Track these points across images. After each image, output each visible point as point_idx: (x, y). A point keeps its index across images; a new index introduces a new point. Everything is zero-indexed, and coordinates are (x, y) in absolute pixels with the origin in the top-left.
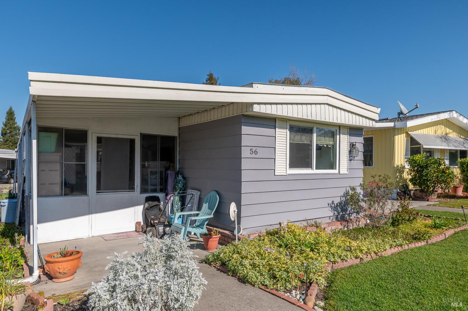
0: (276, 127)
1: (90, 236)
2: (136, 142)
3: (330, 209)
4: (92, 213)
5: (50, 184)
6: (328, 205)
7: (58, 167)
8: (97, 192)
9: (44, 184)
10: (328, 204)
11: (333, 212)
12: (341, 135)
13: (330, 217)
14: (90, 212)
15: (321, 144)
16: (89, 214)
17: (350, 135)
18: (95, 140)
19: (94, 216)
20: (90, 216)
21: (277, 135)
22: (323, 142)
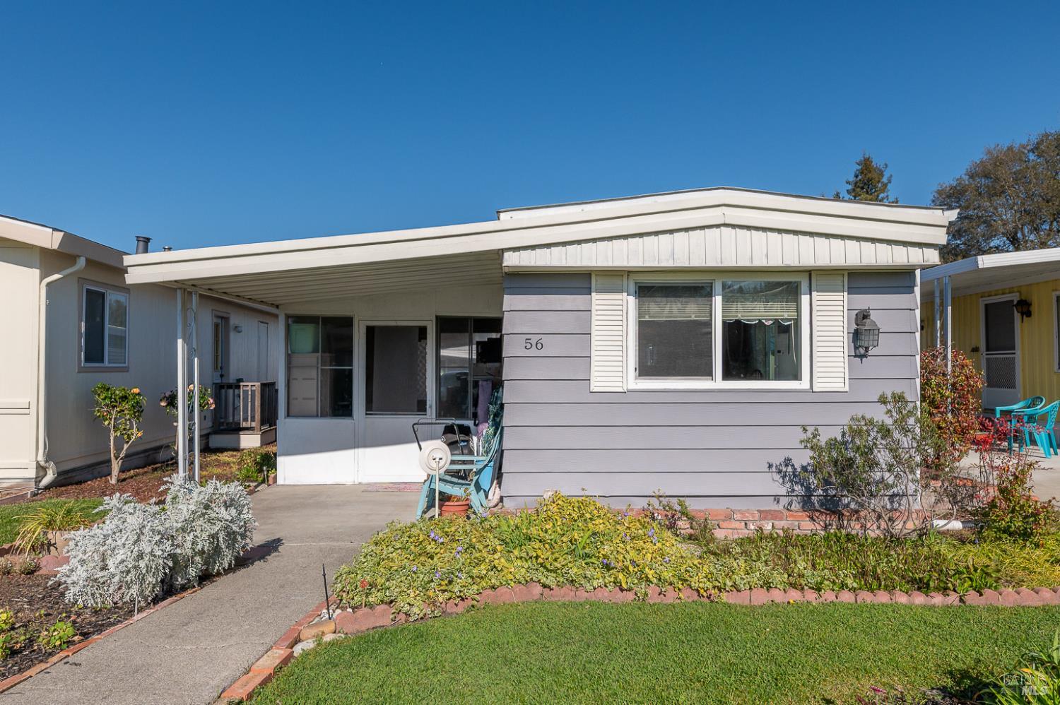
0: (593, 289)
1: (356, 482)
2: (429, 331)
3: (777, 477)
4: (358, 447)
5: (304, 399)
6: (770, 466)
7: (313, 373)
8: (367, 414)
9: (297, 399)
10: (768, 465)
11: (788, 485)
12: (814, 294)
13: (777, 498)
14: (356, 443)
15: (755, 320)
16: (354, 448)
17: (851, 291)
18: (363, 331)
19: (361, 451)
20: (356, 450)
21: (594, 308)
22: (760, 314)
